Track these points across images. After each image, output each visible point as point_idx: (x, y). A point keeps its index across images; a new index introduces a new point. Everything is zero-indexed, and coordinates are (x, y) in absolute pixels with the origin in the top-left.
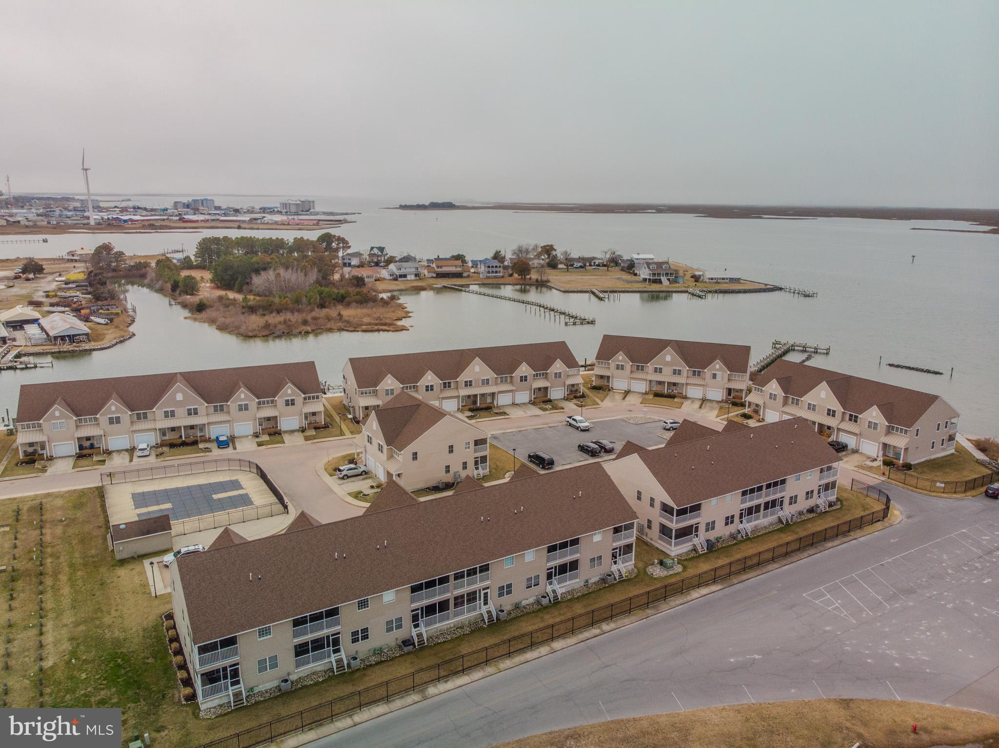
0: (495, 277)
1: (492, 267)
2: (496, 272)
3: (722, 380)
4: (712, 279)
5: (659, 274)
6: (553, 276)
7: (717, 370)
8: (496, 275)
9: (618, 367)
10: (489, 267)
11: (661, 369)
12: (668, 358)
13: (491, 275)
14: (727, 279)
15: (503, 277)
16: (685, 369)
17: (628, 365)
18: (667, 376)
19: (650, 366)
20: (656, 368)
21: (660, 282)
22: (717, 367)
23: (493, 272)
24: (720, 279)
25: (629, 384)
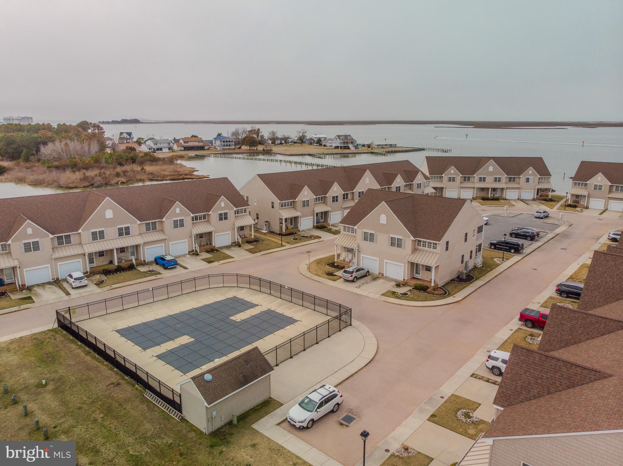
1: (227, 141)
3: (534, 182)
5: (347, 143)
6: (275, 148)
7: (530, 175)
8: (230, 147)
9: (450, 180)
10: (224, 142)
11: (484, 178)
12: (491, 169)
13: (226, 147)
14: (388, 145)
15: (235, 149)
16: (504, 177)
17: (459, 177)
18: (489, 184)
19: (476, 176)
20: (481, 178)
21: (348, 148)
22: (530, 172)
24: (384, 145)
25: (459, 193)
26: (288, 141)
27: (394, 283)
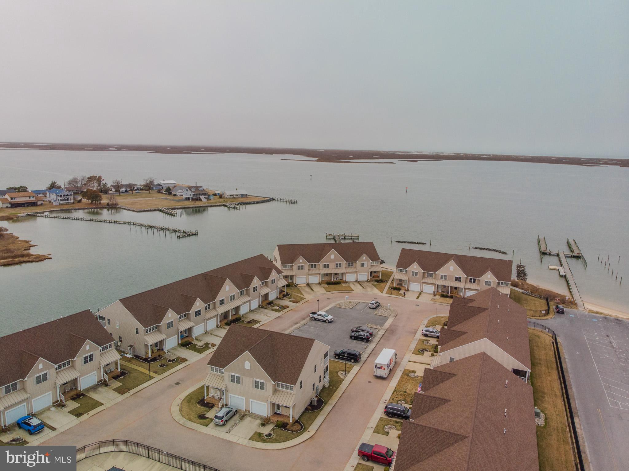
0: (68, 204)
1: (64, 196)
2: (68, 200)
3: (367, 266)
4: (231, 196)
5: (199, 194)
6: (121, 201)
8: (68, 201)
9: (299, 268)
11: (328, 265)
12: (333, 257)
13: (63, 202)
14: (239, 195)
15: (74, 203)
16: (344, 263)
17: (307, 265)
18: (332, 270)
19: (321, 264)
20: (325, 265)
21: (200, 200)
22: (364, 258)
23: (65, 200)
24: (235, 195)
25: (308, 279)
26: (134, 188)
27: (259, 422)
